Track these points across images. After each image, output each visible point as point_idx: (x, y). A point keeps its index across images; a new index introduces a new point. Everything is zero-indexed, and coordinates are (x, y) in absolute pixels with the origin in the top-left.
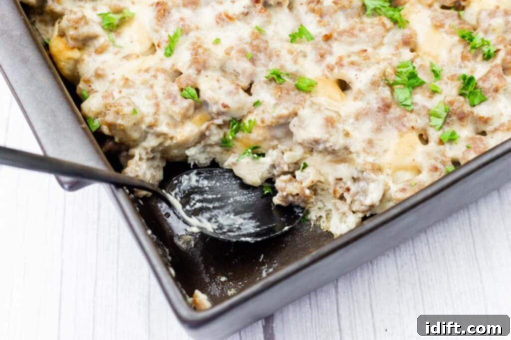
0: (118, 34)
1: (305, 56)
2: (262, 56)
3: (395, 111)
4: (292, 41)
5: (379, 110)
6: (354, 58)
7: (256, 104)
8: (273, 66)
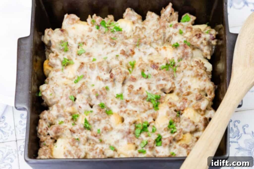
0: (66, 68)
1: (116, 104)
2: (102, 97)
3: (131, 135)
4: (116, 97)
5: (126, 132)
6: (131, 112)
7: (91, 112)
8: (103, 102)
